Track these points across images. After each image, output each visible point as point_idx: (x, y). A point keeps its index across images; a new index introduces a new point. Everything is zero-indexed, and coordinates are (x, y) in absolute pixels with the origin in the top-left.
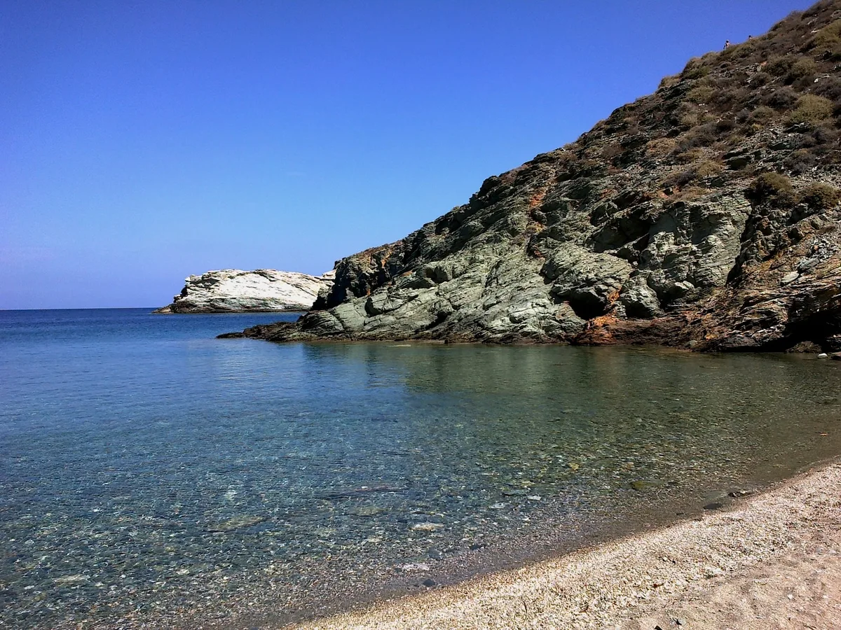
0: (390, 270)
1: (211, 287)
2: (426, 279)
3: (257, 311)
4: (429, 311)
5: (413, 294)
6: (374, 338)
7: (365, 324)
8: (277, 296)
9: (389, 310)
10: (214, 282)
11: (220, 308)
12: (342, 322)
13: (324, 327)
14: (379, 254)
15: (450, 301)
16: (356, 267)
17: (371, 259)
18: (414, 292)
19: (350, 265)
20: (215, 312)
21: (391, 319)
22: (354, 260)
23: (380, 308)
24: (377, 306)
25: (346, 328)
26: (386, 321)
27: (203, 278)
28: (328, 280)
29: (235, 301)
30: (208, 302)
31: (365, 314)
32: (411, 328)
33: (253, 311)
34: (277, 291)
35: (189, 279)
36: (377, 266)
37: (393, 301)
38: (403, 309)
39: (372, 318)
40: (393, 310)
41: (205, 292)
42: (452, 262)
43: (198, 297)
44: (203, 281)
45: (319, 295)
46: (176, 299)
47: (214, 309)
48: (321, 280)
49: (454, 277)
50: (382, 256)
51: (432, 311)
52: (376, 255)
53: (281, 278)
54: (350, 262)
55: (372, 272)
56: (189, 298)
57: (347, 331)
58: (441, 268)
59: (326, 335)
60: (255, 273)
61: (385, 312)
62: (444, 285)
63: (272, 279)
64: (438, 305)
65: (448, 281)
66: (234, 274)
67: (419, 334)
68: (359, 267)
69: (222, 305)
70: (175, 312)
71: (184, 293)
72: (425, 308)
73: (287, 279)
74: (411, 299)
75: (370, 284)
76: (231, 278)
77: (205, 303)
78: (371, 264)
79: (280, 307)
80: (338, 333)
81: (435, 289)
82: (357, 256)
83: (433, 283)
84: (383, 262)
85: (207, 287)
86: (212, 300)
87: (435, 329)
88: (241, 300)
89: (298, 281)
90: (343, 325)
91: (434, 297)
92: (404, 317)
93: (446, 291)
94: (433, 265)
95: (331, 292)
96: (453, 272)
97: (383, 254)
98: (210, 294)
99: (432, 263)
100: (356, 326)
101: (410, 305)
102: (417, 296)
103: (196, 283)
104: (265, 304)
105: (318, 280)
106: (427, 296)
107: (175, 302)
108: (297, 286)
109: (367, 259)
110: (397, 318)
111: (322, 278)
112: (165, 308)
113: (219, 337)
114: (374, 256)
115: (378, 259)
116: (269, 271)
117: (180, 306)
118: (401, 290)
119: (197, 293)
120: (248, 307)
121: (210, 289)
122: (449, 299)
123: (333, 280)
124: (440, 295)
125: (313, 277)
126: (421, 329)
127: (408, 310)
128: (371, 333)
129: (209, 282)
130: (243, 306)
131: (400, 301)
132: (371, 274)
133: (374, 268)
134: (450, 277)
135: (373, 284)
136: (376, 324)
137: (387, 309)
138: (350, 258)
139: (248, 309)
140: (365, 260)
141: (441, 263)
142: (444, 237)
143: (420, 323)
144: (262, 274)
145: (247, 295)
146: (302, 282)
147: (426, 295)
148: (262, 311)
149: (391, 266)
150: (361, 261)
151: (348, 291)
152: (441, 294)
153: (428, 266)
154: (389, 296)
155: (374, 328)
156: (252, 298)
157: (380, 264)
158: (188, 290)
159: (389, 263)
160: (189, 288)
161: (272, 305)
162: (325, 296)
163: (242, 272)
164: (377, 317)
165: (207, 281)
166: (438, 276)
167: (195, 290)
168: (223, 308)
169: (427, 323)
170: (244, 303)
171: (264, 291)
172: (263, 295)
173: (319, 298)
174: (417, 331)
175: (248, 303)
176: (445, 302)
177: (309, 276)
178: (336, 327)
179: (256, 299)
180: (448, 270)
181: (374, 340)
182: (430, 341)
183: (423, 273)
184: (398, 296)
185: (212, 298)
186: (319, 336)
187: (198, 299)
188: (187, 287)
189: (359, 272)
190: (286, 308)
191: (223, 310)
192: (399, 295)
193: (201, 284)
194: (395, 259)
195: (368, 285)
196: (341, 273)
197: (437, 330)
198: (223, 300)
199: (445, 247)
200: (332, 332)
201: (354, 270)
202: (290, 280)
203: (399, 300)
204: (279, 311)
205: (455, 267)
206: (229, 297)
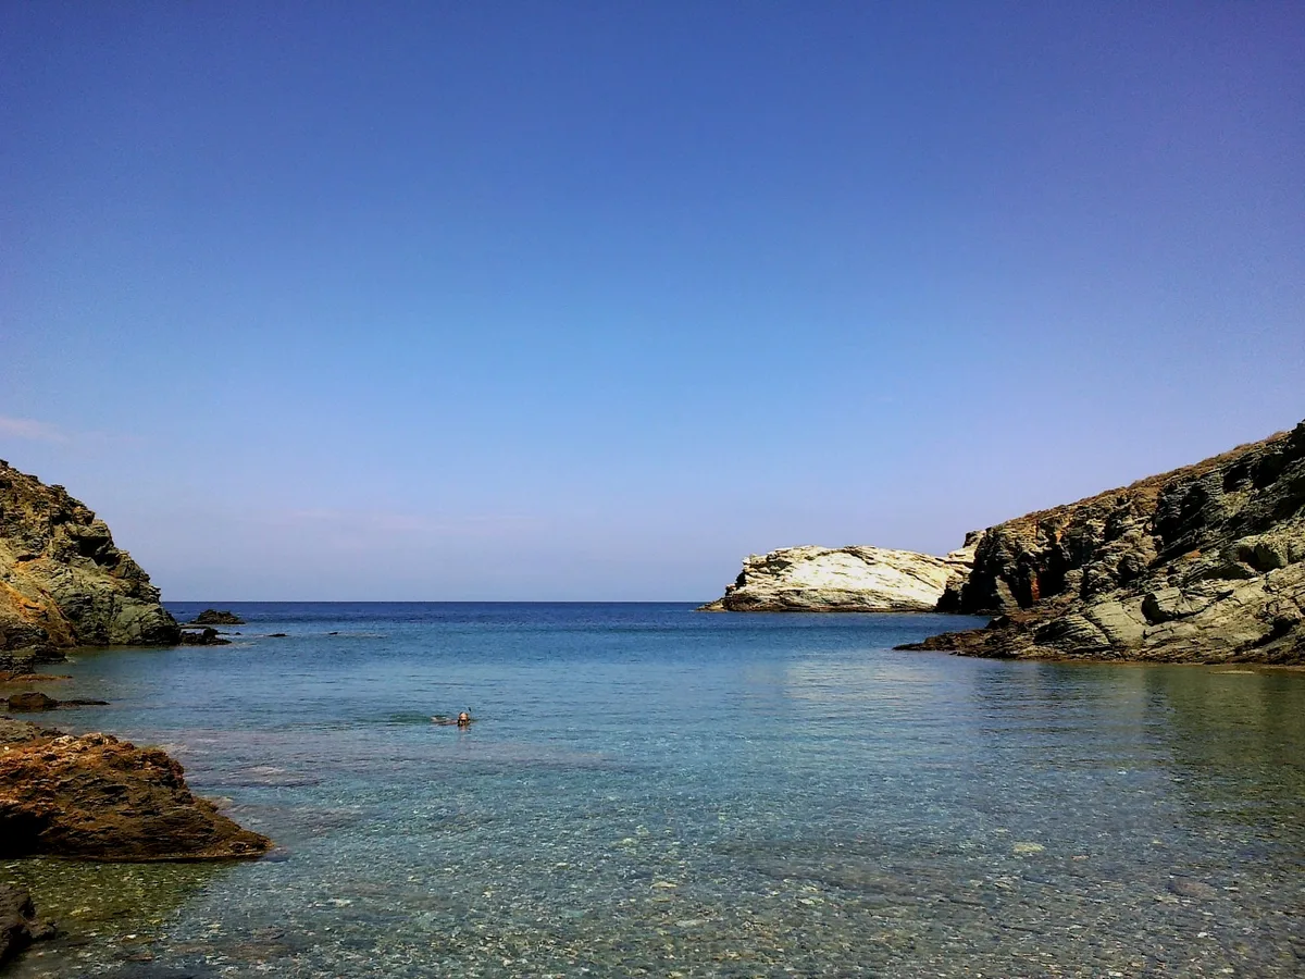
0: (1071, 548)
1: (780, 573)
2: (1239, 564)
3: (849, 610)
4: (1257, 617)
5: (1225, 590)
6: (1166, 659)
7: (1145, 637)
8: (879, 588)
9: (1186, 615)
10: (784, 565)
11: (794, 605)
12: (1106, 632)
13: (1076, 639)
14: (1051, 520)
15: (1295, 601)
16: (1013, 543)
17: (1037, 529)
18: (1226, 586)
19: (1002, 539)
20: (787, 610)
21: (1190, 628)
22: (1008, 531)
23: (1171, 610)
24: (1166, 607)
25: (1113, 642)
26: (1181, 631)
27: (768, 559)
28: (958, 563)
29: (816, 594)
30: (776, 595)
31: (1144, 620)
32: (1228, 645)
33: (843, 610)
34: (879, 580)
35: (748, 561)
36: (1047, 540)
37: (1191, 599)
38: (1209, 614)
39: (1157, 627)
40: (1193, 614)
41: (771, 579)
42: (1286, 536)
43: (762, 588)
44: (768, 563)
45: (947, 586)
46: (729, 590)
47: (785, 606)
48: (946, 563)
49: (1292, 561)
50: (1056, 525)
51: (1263, 617)
52: (1045, 522)
53: (885, 560)
54: (1002, 535)
55: (1040, 550)
56: (749, 589)
57: (1117, 648)
58: (1267, 546)
59: (1081, 652)
60: (844, 551)
61: (1179, 617)
62: (1274, 574)
63: (870, 561)
64: (1273, 609)
65: (1281, 568)
66: (813, 553)
67: (1241, 655)
68: (1017, 543)
69: (797, 600)
70: (730, 609)
71: (741, 581)
72: (1247, 612)
73: (893, 561)
74: (1221, 596)
75: (1036, 569)
76: (809, 559)
77: (773, 597)
78: (1037, 538)
79: (883, 605)
80: (1101, 650)
81: (1260, 580)
82: (1014, 524)
83: (1252, 570)
84: (1058, 535)
85: (773, 573)
86: (782, 593)
87: (1271, 646)
88: (825, 593)
89: (911, 564)
90: (1107, 637)
91: (1262, 594)
92: (1212, 627)
93: (1283, 584)
94: (1250, 541)
95: (967, 582)
96: (1290, 553)
97: (1059, 522)
98: (778, 583)
99: (1248, 537)
100: (1131, 639)
101: (1220, 606)
102: (1231, 592)
103: (757, 566)
104: (861, 600)
105: (941, 563)
106: (1250, 592)
107: (727, 594)
108: (909, 572)
109: (1030, 529)
110: (1200, 628)
111: (947, 559)
112: (714, 604)
113: (897, 649)
114: (1042, 526)
115: (1049, 530)
116: (865, 549)
117: (735, 602)
118: (1204, 583)
119: (760, 581)
120: (835, 604)
121: (779, 575)
122: (1292, 598)
123: (967, 564)
124: (1272, 591)
125: (933, 559)
126: (1246, 646)
127: (1217, 615)
128: (1159, 651)
129: (776, 564)
130: (828, 602)
131: (1204, 601)
132: (1037, 554)
133: (1043, 545)
134: (1284, 561)
135: (1041, 570)
136: (1165, 637)
137: (1182, 612)
138: (1000, 528)
139: (835, 607)
140: (1027, 532)
141: (1265, 538)
142: (1244, 494)
143: (1242, 637)
144: (855, 553)
145: (834, 586)
146: (917, 566)
147: (1246, 591)
148: (857, 610)
149: (1073, 541)
150: (1020, 534)
151: (998, 582)
152: (1273, 589)
153: (1242, 542)
154: (1184, 592)
155: (1162, 643)
156: (840, 591)
157: (1053, 539)
158: (747, 577)
159: (1068, 537)
160: (748, 574)
161: (871, 601)
162: (958, 588)
163: (824, 550)
164: (1166, 625)
165: (775, 564)
166: (1263, 560)
167: (756, 577)
168: (799, 605)
169: (1256, 636)
170: (830, 597)
171: (859, 579)
172: (856, 586)
173: (948, 591)
174: (1238, 650)
175: (834, 597)
176: (1286, 603)
177: (928, 557)
178: (1097, 640)
179: (847, 592)
180: (1280, 550)
181: (1167, 662)
182: (1266, 667)
183: (1234, 554)
184: (1200, 592)
185: (782, 589)
186: (1068, 653)
187: (761, 591)
188: (744, 573)
189: (1017, 551)
190: (893, 607)
191: (799, 608)
192: (1202, 590)
193: (765, 569)
194: (1079, 530)
195: (1032, 573)
196: (987, 552)
197: (1277, 649)
198: (798, 593)
199: (1262, 511)
200: (1091, 647)
201: (1009, 547)
202: (897, 562)
203: (1201, 598)
204: (882, 611)
205: (1293, 544)
206: (808, 588)
